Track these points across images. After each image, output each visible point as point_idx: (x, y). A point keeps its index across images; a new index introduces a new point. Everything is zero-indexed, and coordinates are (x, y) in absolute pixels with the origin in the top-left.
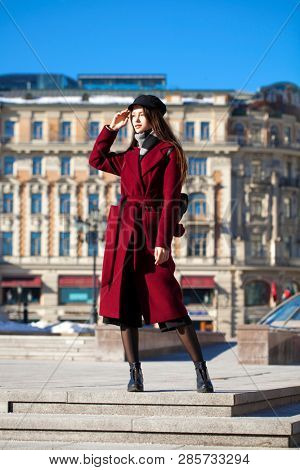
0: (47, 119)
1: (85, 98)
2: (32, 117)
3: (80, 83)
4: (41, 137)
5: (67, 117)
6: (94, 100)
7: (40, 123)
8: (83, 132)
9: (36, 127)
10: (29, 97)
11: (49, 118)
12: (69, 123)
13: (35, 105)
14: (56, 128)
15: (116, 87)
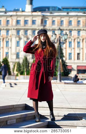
0: (57, 20)
1: (68, 13)
2: (52, 19)
3: (62, 9)
4: (55, 25)
5: (62, 19)
6: (70, 14)
7: (54, 21)
8: (67, 24)
9: (53, 22)
10: (51, 13)
11: (58, 19)
12: (63, 21)
13: (53, 15)
14: (60, 22)
15: (73, 10)
